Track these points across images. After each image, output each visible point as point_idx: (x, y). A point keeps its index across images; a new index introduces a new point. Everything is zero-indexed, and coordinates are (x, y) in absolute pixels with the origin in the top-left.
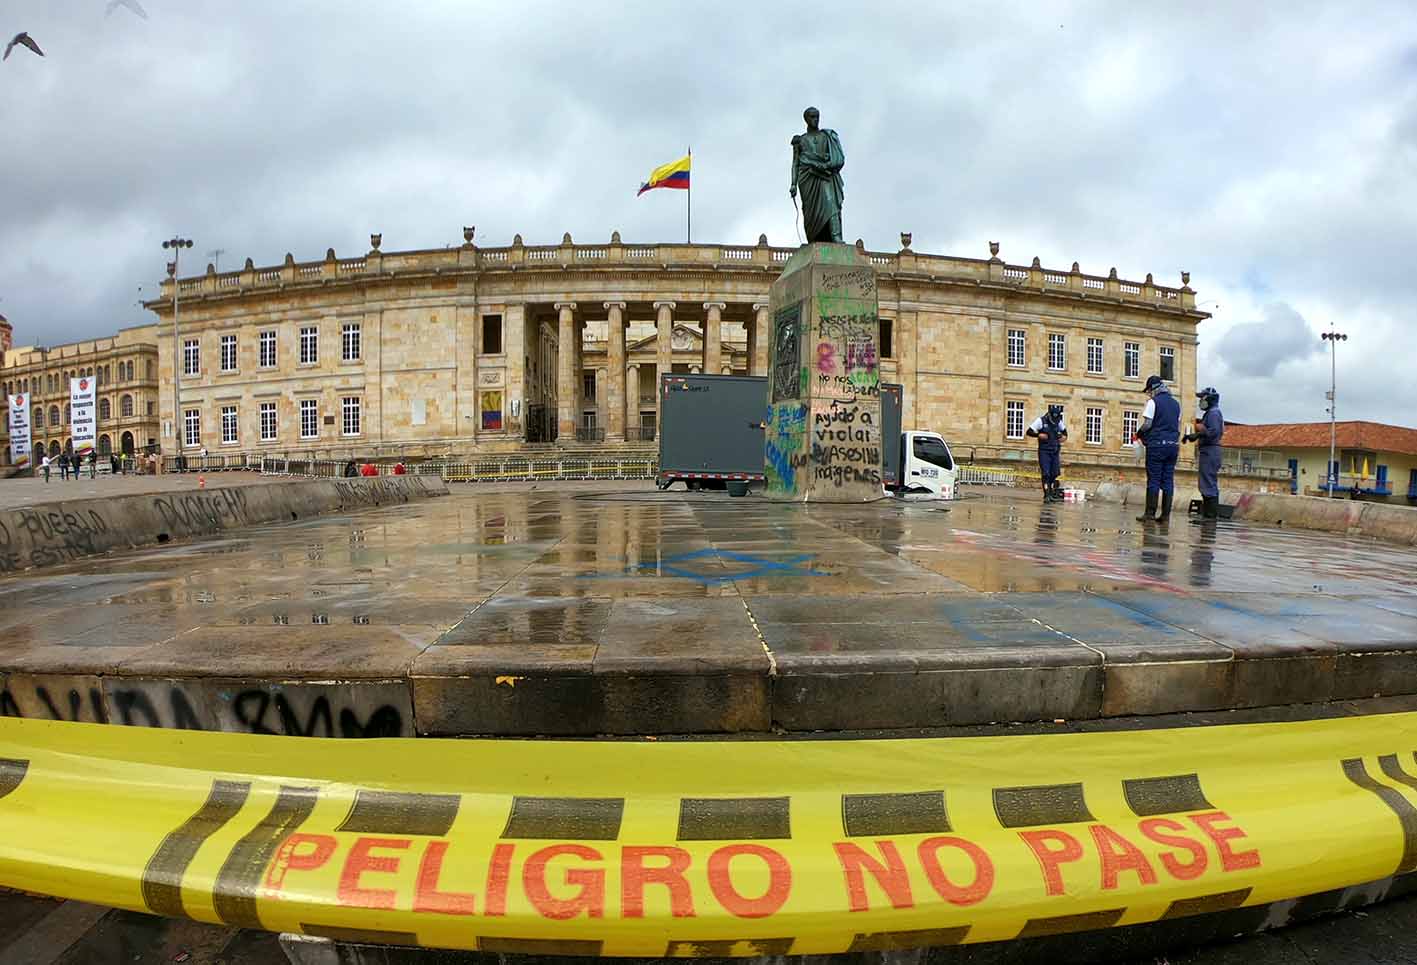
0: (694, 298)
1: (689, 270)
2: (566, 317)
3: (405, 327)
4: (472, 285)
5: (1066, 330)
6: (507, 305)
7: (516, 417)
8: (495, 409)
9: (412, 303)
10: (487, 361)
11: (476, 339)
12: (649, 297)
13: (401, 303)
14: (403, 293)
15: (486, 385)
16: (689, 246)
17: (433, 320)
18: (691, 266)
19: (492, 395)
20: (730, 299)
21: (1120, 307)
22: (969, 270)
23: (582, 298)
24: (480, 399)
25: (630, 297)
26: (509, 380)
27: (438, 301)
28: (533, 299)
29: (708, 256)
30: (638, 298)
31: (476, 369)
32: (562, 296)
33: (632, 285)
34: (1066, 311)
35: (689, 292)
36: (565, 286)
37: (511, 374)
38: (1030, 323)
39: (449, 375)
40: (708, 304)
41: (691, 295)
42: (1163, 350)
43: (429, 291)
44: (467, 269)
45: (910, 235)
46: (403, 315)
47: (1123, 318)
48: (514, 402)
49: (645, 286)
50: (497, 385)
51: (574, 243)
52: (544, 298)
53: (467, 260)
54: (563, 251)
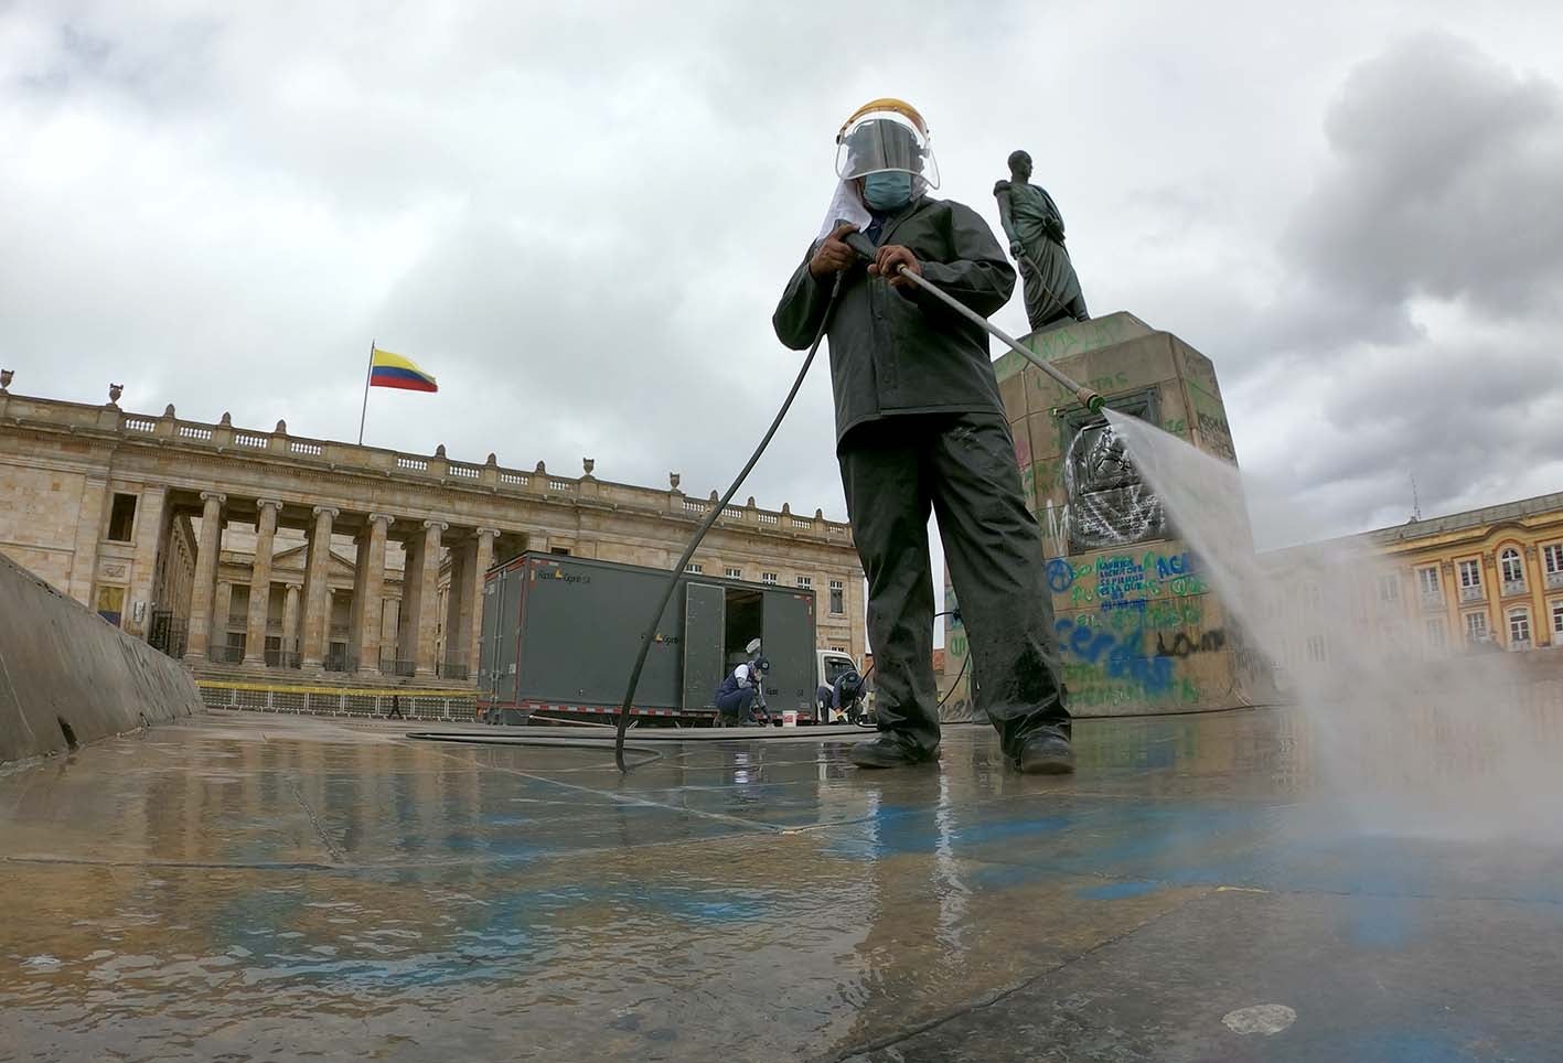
0: (360, 507)
1: (360, 474)
2: (212, 508)
3: (19, 491)
4: (109, 454)
5: (742, 565)
6: (144, 485)
7: (139, 623)
8: (115, 610)
9: (34, 462)
10: (113, 549)
11: (102, 521)
12: (310, 500)
13: (20, 459)
14: (26, 446)
15: (107, 578)
16: (360, 447)
17: (56, 487)
18: (362, 470)
19: (112, 590)
20: (399, 512)
21: (793, 541)
22: (650, 501)
23: (234, 490)
24: (97, 595)
25: (289, 497)
26: (136, 577)
27: (65, 466)
28: (176, 483)
29: (380, 462)
30: (297, 499)
31: (98, 556)
32: (211, 484)
33: (293, 483)
34: (742, 545)
35: (354, 500)
36: (215, 473)
37: (139, 569)
38: (707, 557)
39: (64, 558)
40: (376, 516)
41: (357, 503)
42: (832, 584)
43: (56, 450)
44: (107, 433)
45: (593, 461)
46: (20, 475)
47: (795, 552)
48: (138, 601)
49: (307, 486)
50: (120, 580)
51: (233, 425)
52: (190, 484)
53: (108, 423)
54: (220, 432)
